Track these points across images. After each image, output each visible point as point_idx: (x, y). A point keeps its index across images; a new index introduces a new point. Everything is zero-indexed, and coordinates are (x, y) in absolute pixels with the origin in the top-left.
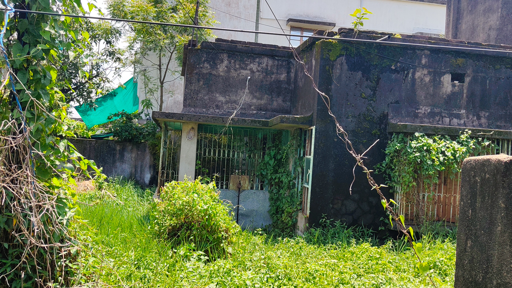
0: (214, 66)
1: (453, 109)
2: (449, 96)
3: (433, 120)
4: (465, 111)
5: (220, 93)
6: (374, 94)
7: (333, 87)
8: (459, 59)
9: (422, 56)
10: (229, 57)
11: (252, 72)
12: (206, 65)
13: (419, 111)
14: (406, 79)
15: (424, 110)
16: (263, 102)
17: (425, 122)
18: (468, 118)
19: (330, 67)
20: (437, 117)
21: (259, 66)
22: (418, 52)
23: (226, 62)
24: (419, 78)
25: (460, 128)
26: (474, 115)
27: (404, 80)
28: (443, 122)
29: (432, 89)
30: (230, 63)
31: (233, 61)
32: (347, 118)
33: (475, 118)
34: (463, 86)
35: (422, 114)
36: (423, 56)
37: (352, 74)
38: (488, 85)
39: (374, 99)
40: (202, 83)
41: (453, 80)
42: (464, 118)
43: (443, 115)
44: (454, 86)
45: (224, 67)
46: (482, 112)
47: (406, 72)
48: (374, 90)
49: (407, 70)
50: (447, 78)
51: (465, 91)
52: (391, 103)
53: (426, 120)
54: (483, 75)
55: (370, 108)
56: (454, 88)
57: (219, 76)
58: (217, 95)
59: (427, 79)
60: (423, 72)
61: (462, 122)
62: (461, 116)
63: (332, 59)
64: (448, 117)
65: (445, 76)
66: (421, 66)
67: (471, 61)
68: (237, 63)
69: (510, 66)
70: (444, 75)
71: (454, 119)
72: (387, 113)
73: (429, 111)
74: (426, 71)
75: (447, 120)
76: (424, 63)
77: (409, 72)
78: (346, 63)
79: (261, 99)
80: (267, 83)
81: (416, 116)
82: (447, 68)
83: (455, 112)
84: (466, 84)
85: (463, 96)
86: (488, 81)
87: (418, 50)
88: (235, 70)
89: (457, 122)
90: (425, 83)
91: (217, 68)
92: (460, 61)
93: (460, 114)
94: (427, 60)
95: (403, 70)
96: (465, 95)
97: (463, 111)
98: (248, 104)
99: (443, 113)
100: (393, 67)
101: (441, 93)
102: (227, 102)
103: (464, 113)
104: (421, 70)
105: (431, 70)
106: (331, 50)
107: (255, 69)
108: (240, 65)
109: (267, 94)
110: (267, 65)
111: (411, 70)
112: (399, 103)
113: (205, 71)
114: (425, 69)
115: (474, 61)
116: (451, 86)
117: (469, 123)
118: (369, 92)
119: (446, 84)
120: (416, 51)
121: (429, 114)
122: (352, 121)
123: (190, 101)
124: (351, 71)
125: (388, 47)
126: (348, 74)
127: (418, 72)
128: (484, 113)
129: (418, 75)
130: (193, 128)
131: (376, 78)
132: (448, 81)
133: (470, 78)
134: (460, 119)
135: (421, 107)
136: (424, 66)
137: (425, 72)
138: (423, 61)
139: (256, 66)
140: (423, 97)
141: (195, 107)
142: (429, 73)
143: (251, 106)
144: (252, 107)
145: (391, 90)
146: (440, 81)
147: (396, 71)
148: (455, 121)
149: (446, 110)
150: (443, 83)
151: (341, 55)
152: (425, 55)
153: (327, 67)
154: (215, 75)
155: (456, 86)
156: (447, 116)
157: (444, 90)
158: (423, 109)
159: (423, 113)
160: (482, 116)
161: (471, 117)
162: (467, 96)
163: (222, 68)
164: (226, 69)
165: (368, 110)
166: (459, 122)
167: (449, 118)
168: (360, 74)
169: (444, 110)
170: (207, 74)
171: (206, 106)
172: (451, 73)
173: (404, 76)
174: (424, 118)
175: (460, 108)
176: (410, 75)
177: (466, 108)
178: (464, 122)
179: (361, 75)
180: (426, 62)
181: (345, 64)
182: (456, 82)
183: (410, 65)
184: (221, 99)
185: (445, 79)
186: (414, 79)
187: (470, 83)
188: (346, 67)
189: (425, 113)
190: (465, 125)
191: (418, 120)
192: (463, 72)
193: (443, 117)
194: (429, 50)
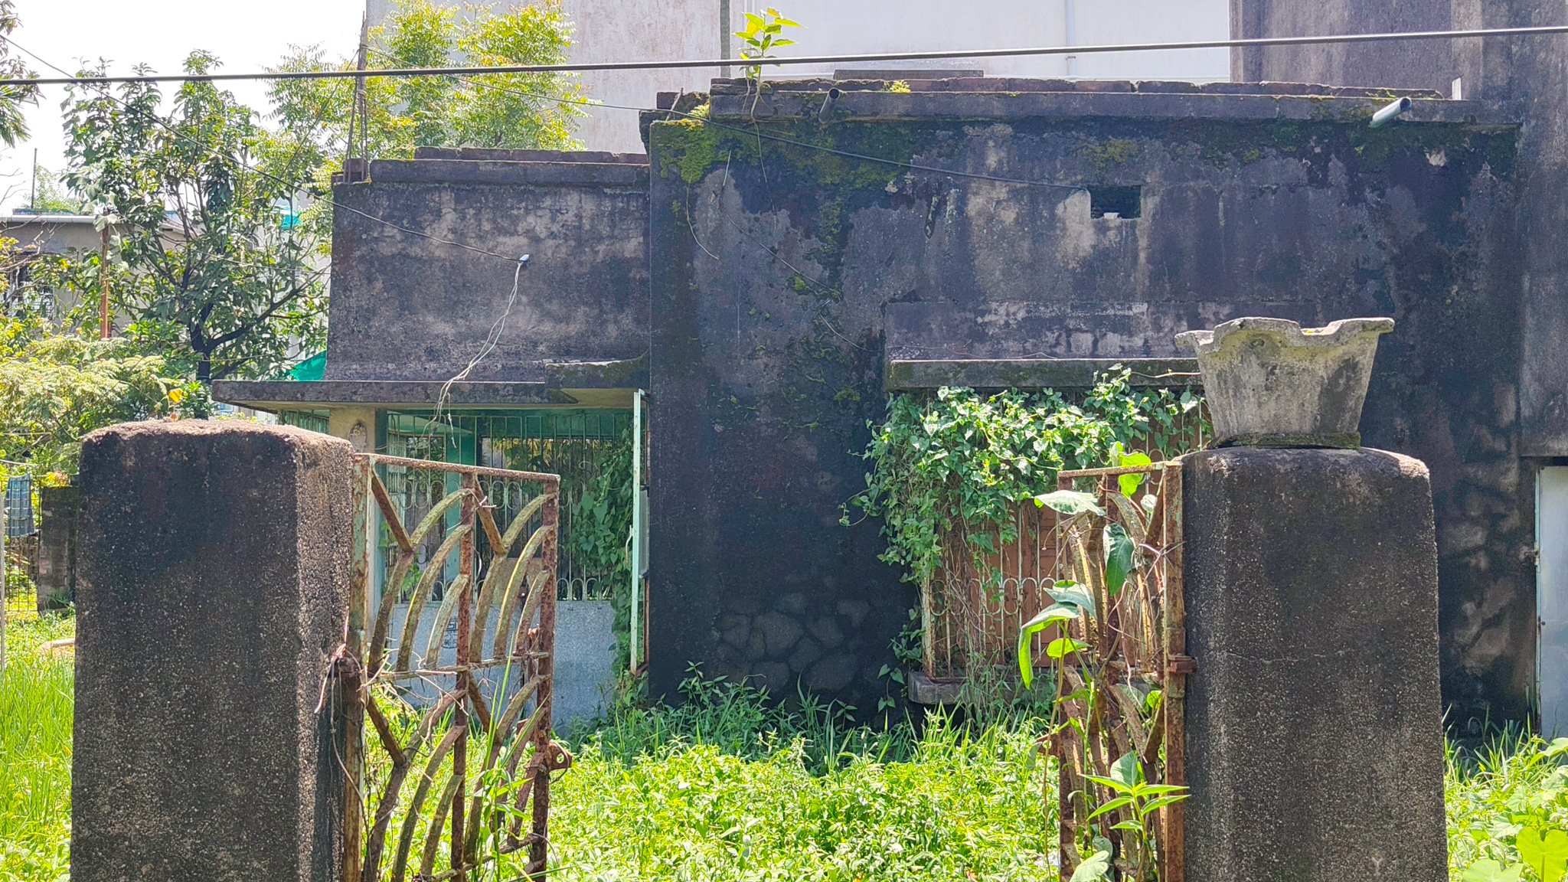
0: (415, 231)
1: (1106, 304)
2: (1085, 263)
3: (1035, 345)
4: (1146, 305)
5: (439, 311)
6: (835, 276)
7: (697, 264)
8: (1113, 140)
9: (986, 142)
10: (458, 201)
11: (535, 240)
12: (391, 230)
13: (987, 318)
14: (938, 220)
15: (1002, 313)
16: (573, 329)
17: (1007, 351)
18: (1158, 328)
19: (684, 204)
20: (1048, 334)
21: (553, 220)
22: (970, 131)
23: (450, 217)
24: (979, 214)
25: (1094, 363)
26: (1178, 318)
27: (932, 224)
28: (1069, 345)
29: (1026, 244)
30: (463, 218)
31: (472, 211)
32: (752, 357)
33: (1184, 326)
34: (1133, 226)
35: (1000, 328)
36: (991, 143)
37: (757, 220)
38: (1221, 214)
39: (836, 293)
40: (379, 285)
41: (1098, 209)
42: (1145, 330)
43: (1071, 324)
44: (1102, 229)
45: (445, 233)
46: (1208, 304)
47: (935, 199)
48: (833, 263)
49: (938, 194)
50: (1077, 207)
51: (1143, 243)
52: (893, 300)
53: (1012, 345)
54: (1202, 183)
55: (825, 321)
56: (1104, 234)
57: (431, 261)
58: (430, 319)
59: (1009, 215)
60: (994, 195)
61: (1138, 341)
62: (1133, 323)
63: (689, 178)
64: (1087, 332)
65: (1068, 201)
66: (985, 175)
67: (1157, 144)
68: (486, 215)
69: (1294, 149)
70: (1067, 196)
71: (1110, 335)
72: (882, 331)
73: (1021, 315)
74: (1004, 190)
75: (1086, 340)
76: (994, 165)
77: (944, 197)
78: (736, 186)
79: (567, 319)
80: (583, 270)
81: (978, 335)
82: (1075, 174)
83: (1111, 312)
84: (1144, 221)
85: (1136, 258)
86: (1221, 204)
87: (972, 124)
88: (481, 238)
89: (1119, 343)
90: (1004, 229)
91: (423, 238)
92: (1117, 146)
93: (1129, 317)
94: (1003, 154)
95: (925, 193)
96: (1142, 256)
97: (1139, 308)
98: (526, 339)
99: (1072, 318)
100: (891, 188)
101: (1059, 257)
102: (461, 338)
103: (1143, 313)
104: (986, 187)
105: (1019, 185)
106: (683, 152)
107: (541, 231)
108: (494, 221)
109: (586, 304)
110: (579, 217)
111: (952, 191)
112: (917, 299)
113: (386, 249)
114: (997, 183)
115: (1166, 144)
116: (1091, 231)
117: (1163, 343)
118: (817, 271)
119: (1073, 227)
120: (965, 128)
121: (1021, 325)
122: (766, 366)
123: (347, 343)
124: (754, 212)
125: (869, 125)
126: (745, 222)
127: (975, 194)
128: (1213, 307)
129: (975, 204)
130: (360, 424)
131: (836, 226)
132: (1081, 217)
133: (1157, 199)
134: (1131, 335)
135: (994, 305)
136: (995, 173)
137: (1001, 192)
138: (991, 161)
139: (546, 220)
140: (998, 273)
141: (361, 358)
142: (1015, 195)
143: (535, 344)
144: (541, 348)
145: (891, 259)
146: (1053, 216)
147: (902, 199)
148: (1114, 340)
149: (1083, 307)
150: (1064, 223)
151: (716, 165)
152: (995, 141)
153: (676, 206)
154: (418, 259)
155: (1109, 229)
156: (1084, 327)
157: (1068, 245)
158: (1002, 311)
159: (1002, 322)
160: (1209, 319)
161: (1168, 323)
162: (1149, 261)
163: (438, 237)
164: (450, 236)
165: (818, 328)
166: (1126, 345)
167: (1093, 332)
168: (782, 218)
169: (1073, 307)
170: (393, 256)
171: (395, 355)
172: (1089, 188)
173: (929, 211)
174: (1006, 339)
175: (1128, 299)
176: (950, 207)
177: (1149, 298)
178: (1146, 341)
179: (788, 222)
180: (1000, 162)
181: (731, 189)
182: (1108, 216)
183: (949, 174)
184: (443, 328)
185: (1069, 209)
186: (963, 221)
187: (1160, 214)
188: (735, 199)
189: (1007, 324)
190: (1147, 350)
191: (984, 348)
192: (1132, 183)
193: (1069, 333)
194: (1009, 121)
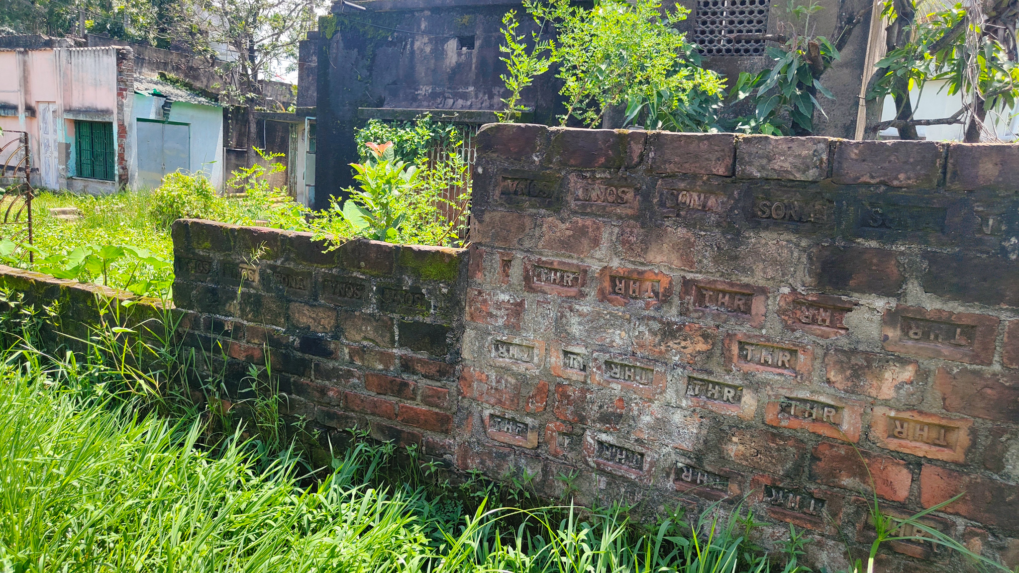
1: (459, 87)
2: (453, 69)
3: (433, 104)
4: (473, 88)
6: (371, 74)
7: (330, 70)
8: (465, 16)
9: (421, 19)
13: (418, 92)
14: (404, 52)
15: (424, 90)
17: (423, 105)
18: (477, 97)
19: (327, 47)
20: (438, 99)
22: (416, 14)
24: (418, 49)
26: (485, 93)
27: (402, 53)
28: (444, 104)
29: (433, 61)
33: (486, 97)
34: (471, 53)
35: (422, 96)
36: (423, 19)
37: (348, 53)
41: (460, 46)
42: (472, 98)
43: (447, 95)
44: (459, 55)
46: (496, 87)
47: (403, 43)
48: (370, 69)
49: (405, 41)
50: (452, 45)
51: (474, 61)
52: (388, 84)
53: (425, 103)
54: (498, 34)
56: (460, 57)
59: (428, 49)
60: (423, 41)
61: (469, 103)
62: (468, 95)
63: (329, 37)
65: (448, 43)
66: (420, 32)
67: (482, 16)
70: (448, 41)
71: (459, 100)
73: (430, 91)
74: (427, 39)
75: (451, 101)
77: (407, 42)
78: (342, 40)
81: (415, 99)
82: (452, 31)
83: (461, 90)
84: (475, 51)
85: (471, 67)
87: (417, 11)
89: (462, 103)
90: (426, 55)
92: (467, 18)
93: (467, 92)
94: (427, 23)
95: (400, 41)
96: (474, 66)
97: (471, 89)
99: (447, 92)
100: (390, 39)
101: (444, 67)
103: (472, 91)
104: (421, 38)
105: (432, 37)
106: (328, 27)
111: (410, 40)
112: (396, 84)
114: (424, 36)
115: (485, 16)
116: (456, 55)
117: (477, 104)
118: (366, 73)
119: (450, 54)
121: (430, 95)
124: (347, 50)
126: (344, 53)
127: (417, 41)
128: (498, 88)
129: (417, 44)
131: (371, 55)
132: (453, 49)
133: (480, 41)
134: (467, 100)
135: (421, 87)
136: (424, 32)
138: (423, 27)
140: (423, 73)
142: (430, 40)
145: (388, 68)
146: (443, 49)
147: (392, 43)
148: (460, 102)
149: (451, 88)
150: (447, 52)
151: (336, 32)
153: (324, 48)
155: (463, 54)
156: (451, 97)
157: (447, 62)
159: (423, 94)
160: (496, 94)
161: (481, 95)
162: (476, 68)
165: (365, 95)
166: (464, 104)
167: (454, 99)
168: (355, 52)
169: (448, 88)
172: (457, 37)
173: (401, 48)
174: (423, 101)
175: (467, 85)
176: (408, 46)
177: (474, 84)
178: (471, 103)
179: (357, 53)
180: (426, 27)
181: (340, 41)
182: (464, 49)
183: (408, 33)
185: (449, 46)
186: (412, 52)
187: (481, 47)
188: (341, 45)
189: (425, 95)
190: (471, 107)
191: (415, 104)
192: (471, 34)
193: (445, 98)
194: (429, 9)
